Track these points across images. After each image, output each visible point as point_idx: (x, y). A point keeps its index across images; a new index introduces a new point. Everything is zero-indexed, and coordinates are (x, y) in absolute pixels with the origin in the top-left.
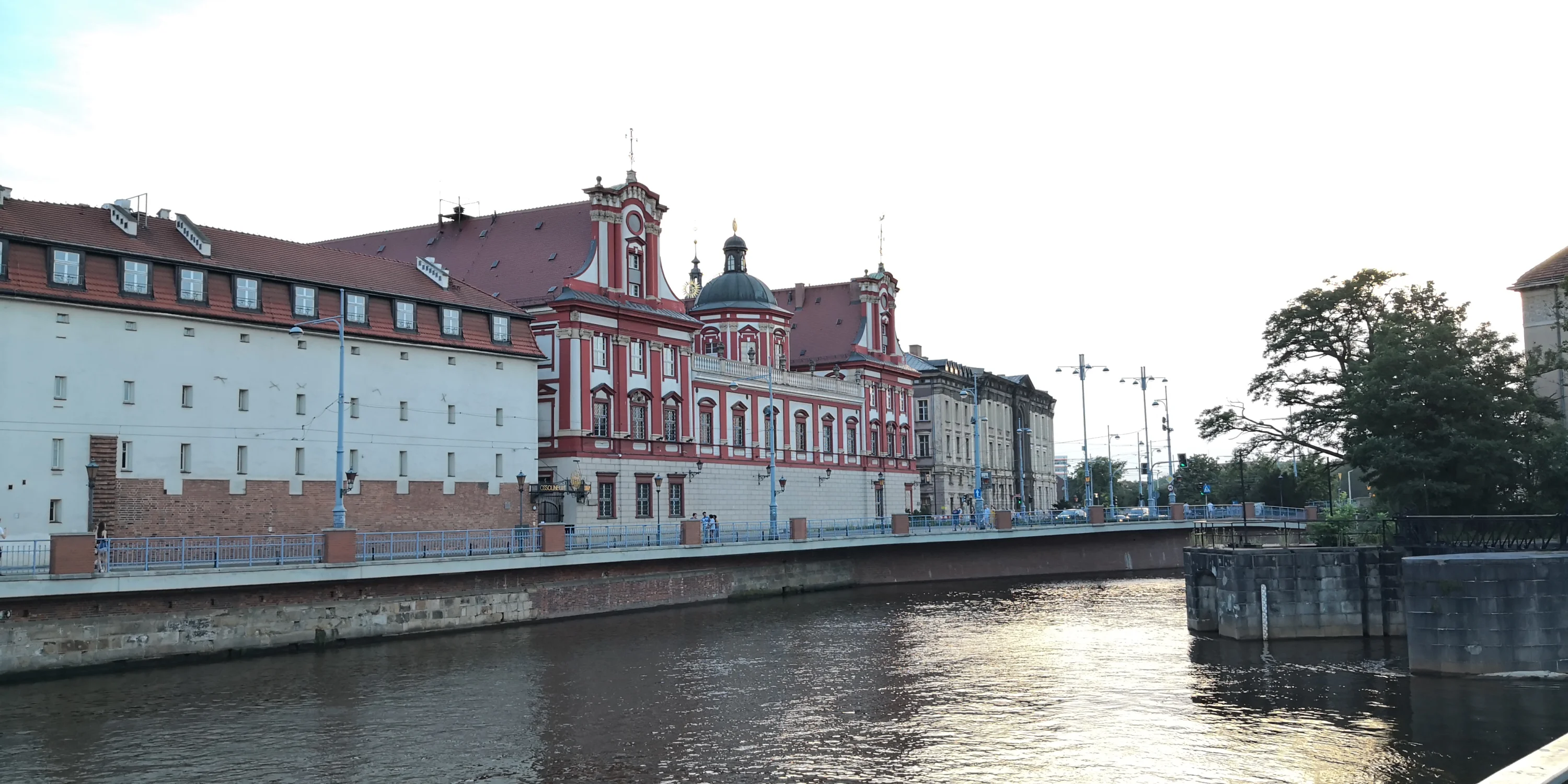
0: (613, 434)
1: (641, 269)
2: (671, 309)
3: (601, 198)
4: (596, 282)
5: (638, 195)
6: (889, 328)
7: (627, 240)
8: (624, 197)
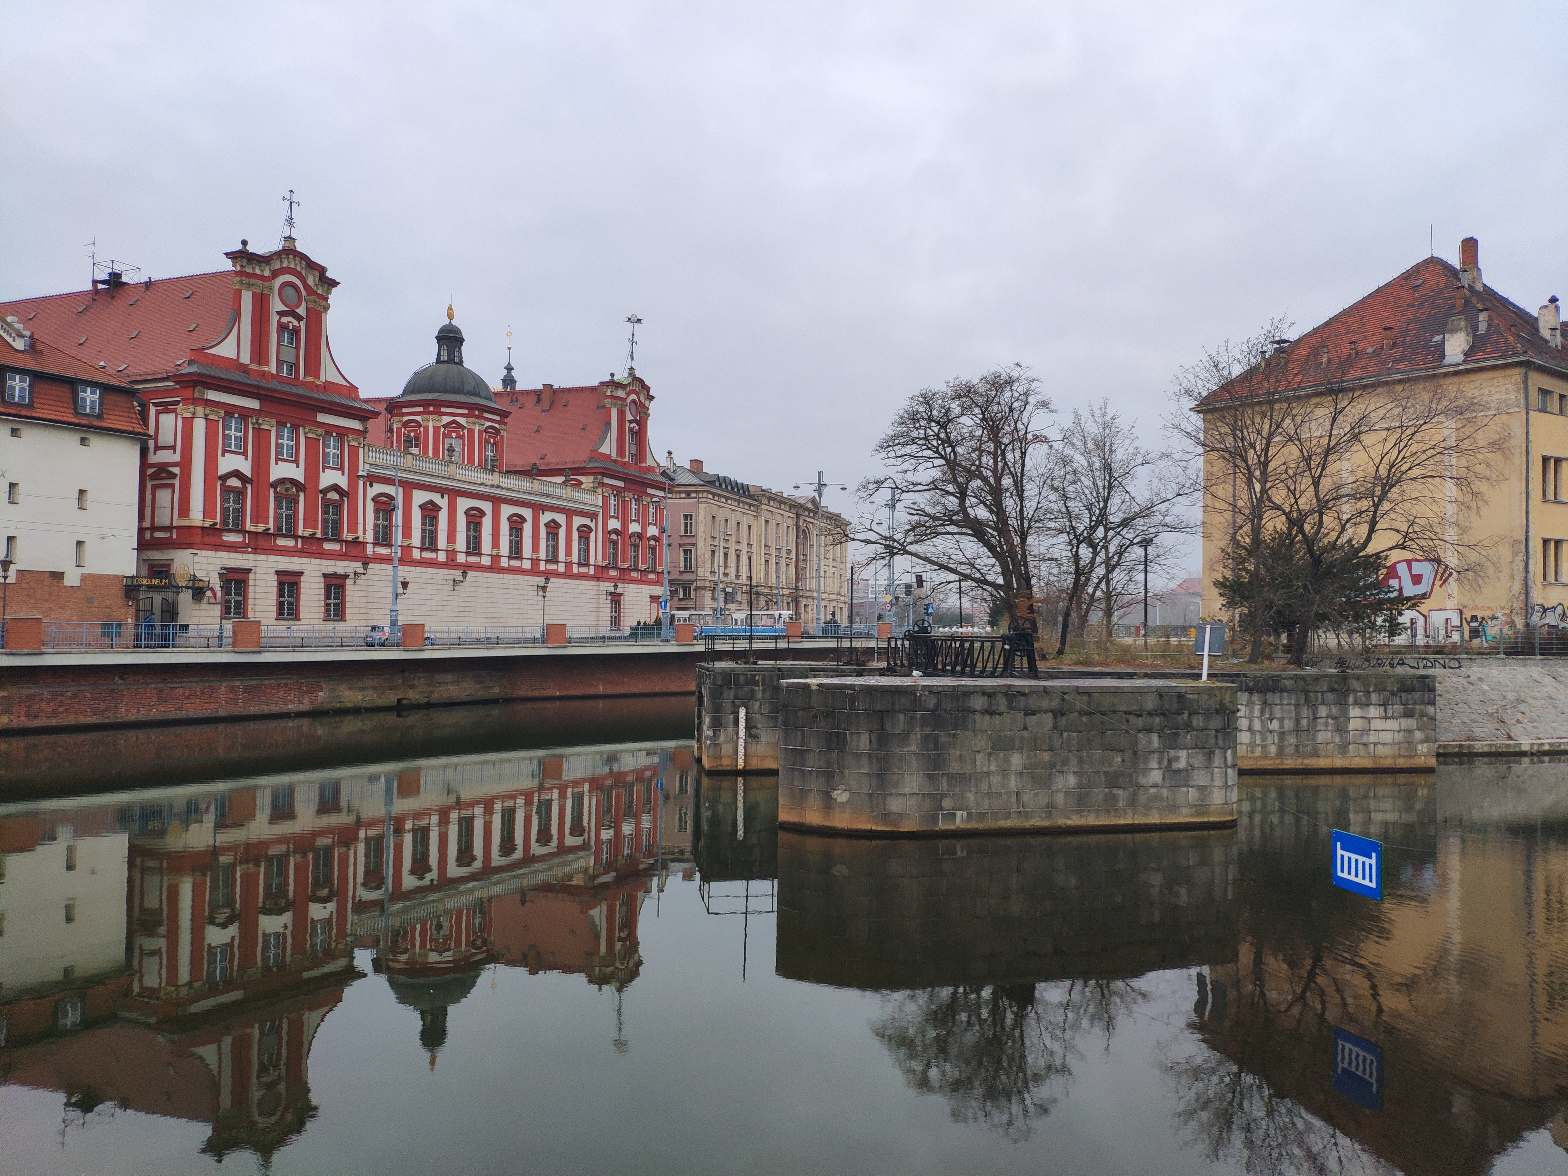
0: (249, 526)
1: (298, 348)
2: (340, 394)
3: (244, 264)
4: (235, 357)
5: (296, 265)
6: (640, 436)
7: (278, 313)
8: (277, 266)
